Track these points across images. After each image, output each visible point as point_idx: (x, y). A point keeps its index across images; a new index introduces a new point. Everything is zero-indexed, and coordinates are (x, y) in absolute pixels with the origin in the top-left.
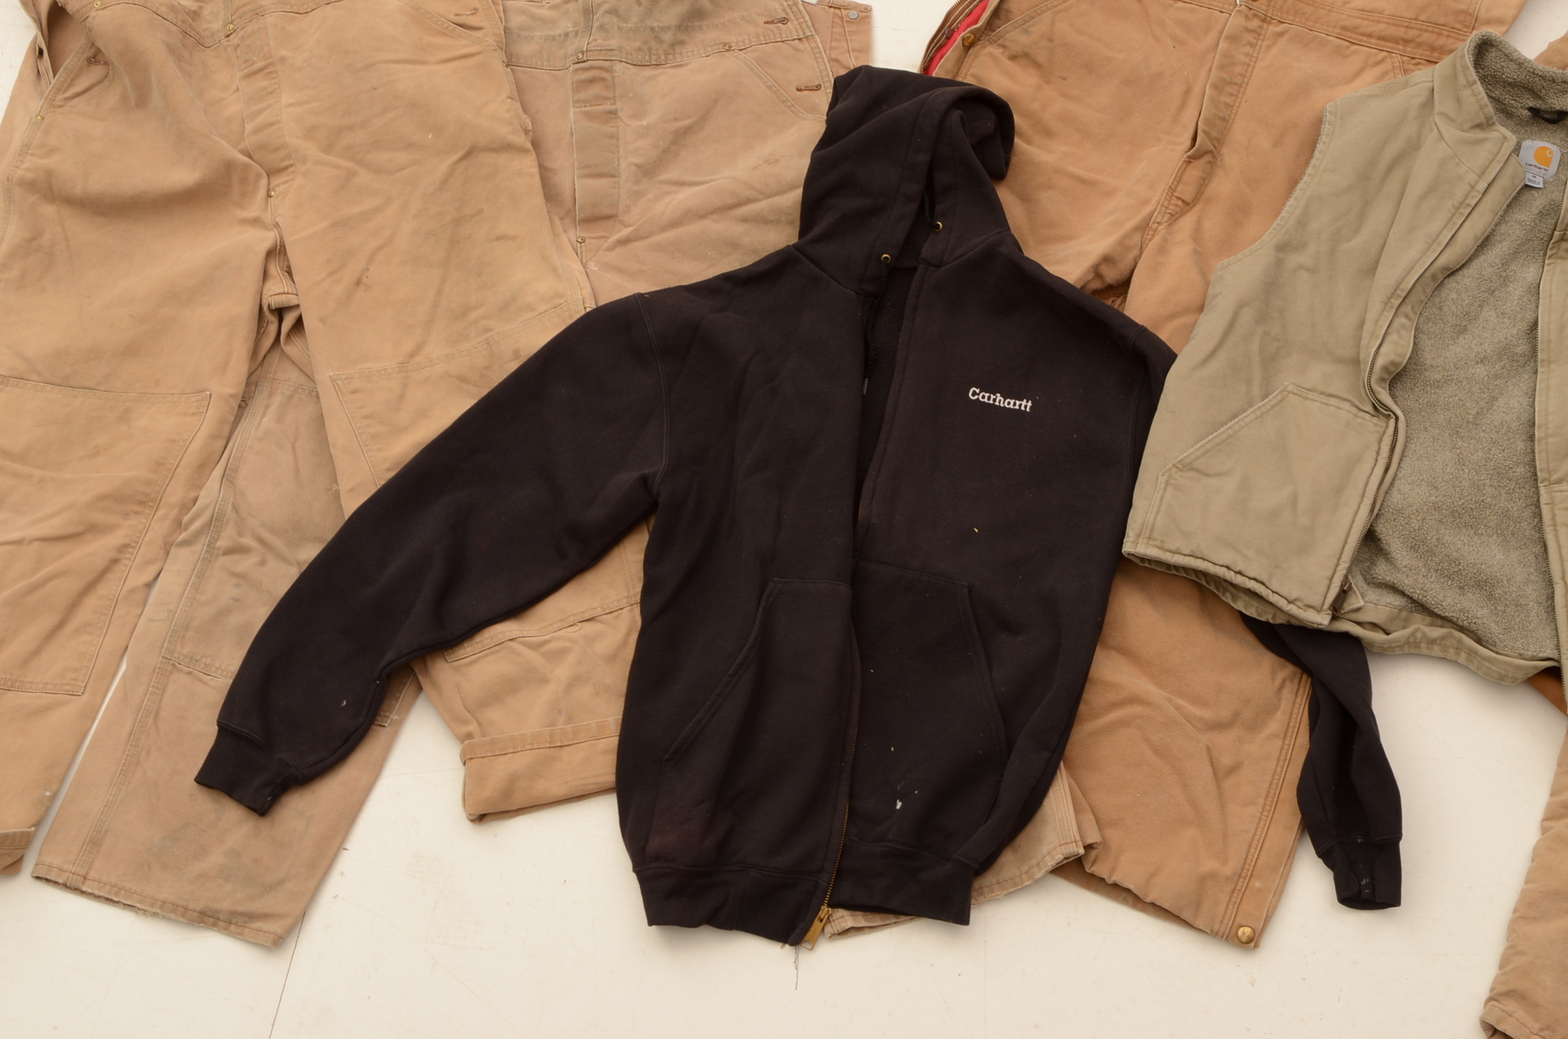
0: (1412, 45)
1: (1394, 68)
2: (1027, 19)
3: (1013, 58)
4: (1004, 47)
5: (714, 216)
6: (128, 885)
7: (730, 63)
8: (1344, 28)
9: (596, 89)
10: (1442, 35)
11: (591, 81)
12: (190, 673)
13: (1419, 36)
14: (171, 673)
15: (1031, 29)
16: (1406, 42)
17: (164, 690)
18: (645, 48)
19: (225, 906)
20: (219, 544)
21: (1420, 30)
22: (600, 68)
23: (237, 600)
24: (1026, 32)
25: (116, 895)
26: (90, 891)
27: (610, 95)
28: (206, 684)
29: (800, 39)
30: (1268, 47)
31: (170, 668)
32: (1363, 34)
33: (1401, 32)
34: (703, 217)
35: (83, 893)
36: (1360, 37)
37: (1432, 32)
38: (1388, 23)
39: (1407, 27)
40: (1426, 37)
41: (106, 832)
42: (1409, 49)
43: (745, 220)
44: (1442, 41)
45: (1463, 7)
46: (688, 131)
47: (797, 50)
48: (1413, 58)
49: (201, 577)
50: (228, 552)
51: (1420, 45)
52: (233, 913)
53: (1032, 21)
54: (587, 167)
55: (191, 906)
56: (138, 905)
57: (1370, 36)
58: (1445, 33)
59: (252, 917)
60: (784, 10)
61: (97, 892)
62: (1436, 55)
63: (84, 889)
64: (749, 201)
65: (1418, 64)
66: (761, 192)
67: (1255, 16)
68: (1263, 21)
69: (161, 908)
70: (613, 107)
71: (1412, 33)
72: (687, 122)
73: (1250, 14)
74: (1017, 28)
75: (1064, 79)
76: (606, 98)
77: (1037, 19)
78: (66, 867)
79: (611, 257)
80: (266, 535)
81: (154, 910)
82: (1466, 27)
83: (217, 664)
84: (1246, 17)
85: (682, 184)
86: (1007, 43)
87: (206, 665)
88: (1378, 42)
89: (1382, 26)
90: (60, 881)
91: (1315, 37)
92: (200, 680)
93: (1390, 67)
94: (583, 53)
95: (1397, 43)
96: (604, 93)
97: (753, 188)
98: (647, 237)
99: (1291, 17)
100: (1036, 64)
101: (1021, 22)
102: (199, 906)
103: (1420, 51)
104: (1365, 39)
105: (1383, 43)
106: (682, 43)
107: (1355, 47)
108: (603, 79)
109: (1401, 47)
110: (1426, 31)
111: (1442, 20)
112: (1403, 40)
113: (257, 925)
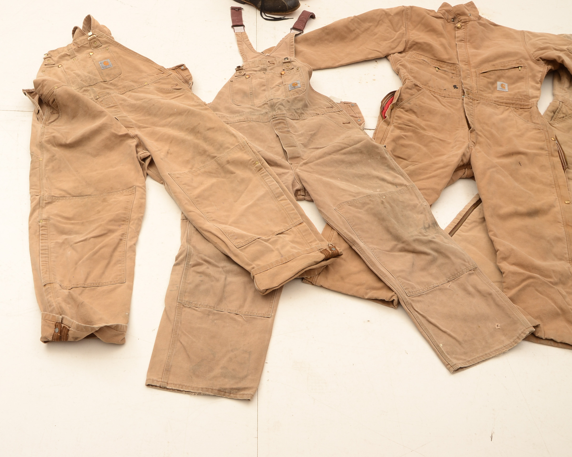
0: (514, 105)
1: (512, 111)
2: (408, 100)
3: (407, 111)
4: (403, 108)
5: (334, 154)
6: (186, 384)
7: (320, 117)
8: (495, 101)
9: (282, 125)
10: (522, 102)
11: (280, 123)
12: (190, 307)
13: (516, 102)
14: (183, 308)
15: (410, 103)
16: (513, 104)
17: (181, 314)
18: (293, 114)
19: (228, 386)
20: (190, 263)
21: (516, 100)
22: (281, 119)
23: (202, 281)
24: (409, 103)
25: (182, 388)
26: (170, 388)
27: (287, 126)
28: (196, 310)
29: (339, 111)
30: (476, 106)
31: (182, 306)
32: (501, 103)
33: (511, 101)
34: (330, 154)
35: (168, 389)
36: (500, 103)
37: (519, 101)
38: (506, 99)
39: (512, 100)
40: (518, 102)
41: (171, 366)
42: (514, 106)
43: (345, 154)
44: (523, 103)
45: (525, 94)
46: (314, 134)
47: (339, 114)
48: (516, 108)
49: (186, 275)
50: (194, 265)
51: (517, 104)
52: (232, 389)
53: (410, 101)
54: (286, 144)
55: (214, 388)
56: (192, 391)
57: (502, 103)
58: (523, 101)
59: (239, 389)
60: (331, 105)
61: (174, 388)
62: (522, 106)
63: (168, 387)
64: (345, 148)
65: (518, 109)
66: (348, 145)
67: (470, 99)
68: (472, 100)
69: (202, 391)
70: (288, 130)
71: (514, 102)
72: (313, 132)
73: (469, 98)
74: (406, 102)
75: (423, 116)
76: (286, 127)
77: (411, 100)
78: (159, 380)
79: (302, 168)
80: (208, 259)
81: (199, 392)
82: (527, 99)
83: (200, 303)
84: (468, 99)
85: (318, 148)
86: (404, 107)
87: (195, 304)
88: (505, 104)
89: (505, 100)
90: (158, 385)
91: (488, 103)
92: (194, 309)
93: (511, 110)
94: (275, 115)
95: (510, 104)
96: (284, 126)
97: (345, 144)
98: (313, 162)
99: (480, 99)
100: (414, 112)
101: (407, 101)
102: (218, 388)
103: (517, 106)
104: (501, 104)
105: (507, 105)
106: (303, 113)
107: (499, 106)
108: (283, 122)
109: (512, 105)
110: (517, 101)
111: (521, 98)
112: (512, 103)
113: (242, 392)
